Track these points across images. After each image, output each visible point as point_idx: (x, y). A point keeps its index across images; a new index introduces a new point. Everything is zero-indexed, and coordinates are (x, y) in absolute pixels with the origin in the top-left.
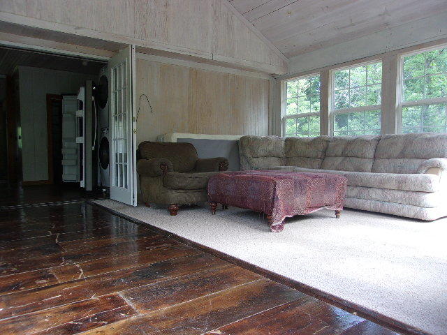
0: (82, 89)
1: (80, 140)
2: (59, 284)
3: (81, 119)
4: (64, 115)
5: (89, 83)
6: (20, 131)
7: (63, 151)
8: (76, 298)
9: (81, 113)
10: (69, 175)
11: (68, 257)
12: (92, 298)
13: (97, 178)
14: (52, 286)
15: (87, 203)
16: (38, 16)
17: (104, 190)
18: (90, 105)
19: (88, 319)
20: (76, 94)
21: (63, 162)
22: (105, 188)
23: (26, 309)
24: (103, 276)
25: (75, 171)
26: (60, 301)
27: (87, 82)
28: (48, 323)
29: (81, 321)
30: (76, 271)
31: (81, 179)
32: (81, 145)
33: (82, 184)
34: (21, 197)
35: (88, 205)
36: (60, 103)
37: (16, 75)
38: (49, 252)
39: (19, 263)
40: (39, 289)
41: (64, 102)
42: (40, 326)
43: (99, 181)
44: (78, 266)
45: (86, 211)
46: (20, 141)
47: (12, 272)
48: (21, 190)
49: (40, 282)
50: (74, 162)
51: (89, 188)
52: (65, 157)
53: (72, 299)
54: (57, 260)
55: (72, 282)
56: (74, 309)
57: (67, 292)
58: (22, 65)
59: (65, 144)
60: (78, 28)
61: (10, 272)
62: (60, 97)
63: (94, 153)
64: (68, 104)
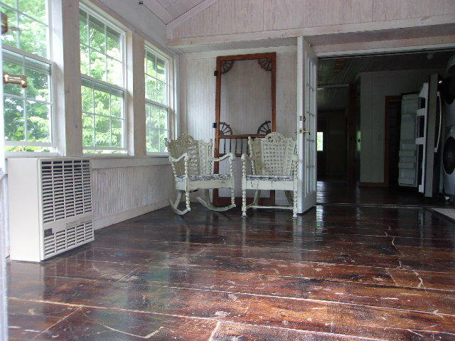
0: (426, 86)
1: (421, 141)
2: (396, 287)
3: (422, 118)
4: (403, 116)
5: (434, 77)
6: (359, 135)
7: (401, 154)
8: (416, 307)
9: (423, 112)
10: (406, 178)
11: (405, 262)
12: (435, 312)
13: (438, 185)
14: (389, 287)
15: (425, 209)
16: (383, 18)
17: (447, 198)
18: (434, 101)
19: (430, 334)
20: (418, 92)
21: (400, 165)
22: (447, 195)
23: (364, 301)
24: (448, 293)
25: (413, 174)
26: (397, 305)
27: (432, 76)
28: (386, 322)
29: (422, 333)
30: (415, 279)
31: (420, 183)
32: (421, 146)
33: (421, 189)
34: (358, 196)
35: (426, 212)
36: (400, 104)
37: (358, 83)
38: (386, 252)
39: (357, 256)
40: (376, 286)
41: (403, 102)
42: (377, 321)
43: (441, 188)
44: (417, 274)
45: (424, 219)
46: (359, 145)
47: (352, 263)
48: (358, 190)
49: (378, 279)
50: (412, 166)
51: (429, 194)
52: (402, 159)
53: (411, 307)
54: (395, 262)
55: (409, 288)
56: (414, 317)
57: (405, 298)
58: (364, 71)
59: (403, 146)
60: (426, 18)
61: (349, 262)
62: (400, 97)
63: (437, 156)
64: (408, 104)
